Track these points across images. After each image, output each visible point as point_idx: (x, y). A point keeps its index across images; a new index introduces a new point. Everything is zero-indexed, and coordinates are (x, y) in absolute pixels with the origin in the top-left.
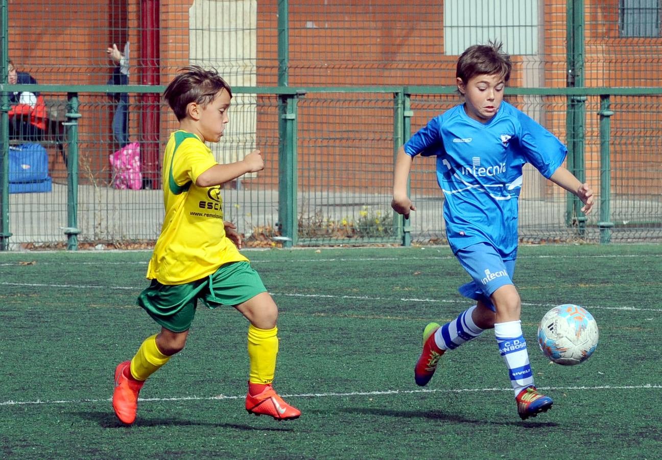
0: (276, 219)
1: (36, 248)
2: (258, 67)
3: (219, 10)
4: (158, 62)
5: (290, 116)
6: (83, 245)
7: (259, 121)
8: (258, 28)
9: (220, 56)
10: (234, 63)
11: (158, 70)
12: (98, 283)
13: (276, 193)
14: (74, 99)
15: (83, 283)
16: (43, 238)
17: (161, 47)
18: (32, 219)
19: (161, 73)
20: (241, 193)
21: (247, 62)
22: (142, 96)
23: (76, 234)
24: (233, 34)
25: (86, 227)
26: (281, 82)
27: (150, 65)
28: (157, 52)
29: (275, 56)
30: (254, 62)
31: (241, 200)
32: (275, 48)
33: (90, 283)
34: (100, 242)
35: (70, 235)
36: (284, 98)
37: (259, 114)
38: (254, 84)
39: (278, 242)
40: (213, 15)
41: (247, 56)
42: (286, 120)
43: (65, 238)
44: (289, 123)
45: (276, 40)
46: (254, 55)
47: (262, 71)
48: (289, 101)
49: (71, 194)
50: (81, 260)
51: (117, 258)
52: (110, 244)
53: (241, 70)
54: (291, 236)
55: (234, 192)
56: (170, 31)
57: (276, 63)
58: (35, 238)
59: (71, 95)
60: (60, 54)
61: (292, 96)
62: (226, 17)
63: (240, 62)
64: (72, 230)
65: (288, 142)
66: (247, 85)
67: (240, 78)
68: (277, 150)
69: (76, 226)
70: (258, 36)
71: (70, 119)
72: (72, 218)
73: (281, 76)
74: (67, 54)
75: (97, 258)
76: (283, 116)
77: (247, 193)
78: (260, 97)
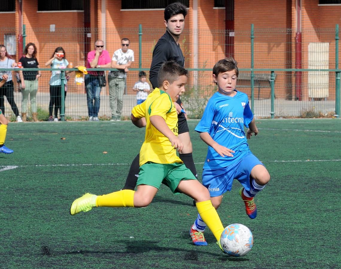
0: (334, 109)
1: (262, 118)
2: (329, 63)
3: (317, 46)
4: (301, 62)
5: (338, 78)
6: (276, 118)
7: (329, 80)
8: (329, 52)
9: (317, 60)
10: (322, 62)
11: (301, 64)
12: (278, 128)
13: (334, 102)
14: (273, 73)
15: (274, 128)
16: (264, 115)
17: (302, 57)
18: (265, 109)
19: (302, 65)
20: (326, 102)
21: (326, 62)
22: (296, 72)
23: (273, 114)
24: (322, 53)
25: (277, 112)
26: (336, 68)
27: (298, 63)
28: (301, 59)
29: (335, 60)
30: (328, 62)
31: (324, 104)
32: (335, 57)
33: (276, 128)
34: (281, 116)
35: (272, 114)
36: (337, 73)
37: (329, 78)
38: (328, 68)
39: (335, 117)
40: (315, 48)
41: (326, 60)
42: (337, 79)
43: (270, 115)
44: (338, 80)
45: (335, 55)
46: (328, 60)
47: (330, 65)
48: (338, 74)
49: (272, 102)
50: (274, 122)
51: (285, 121)
52: (284, 117)
53: (324, 64)
54: (339, 115)
55: (324, 102)
56: (305, 53)
57: (335, 62)
58: (266, 115)
59: (272, 72)
60: (271, 60)
61: (339, 72)
62: (319, 48)
63: (324, 62)
64: (273, 113)
65: (338, 87)
66: (326, 69)
67: (324, 67)
68: (335, 89)
69: (273, 111)
70: (329, 54)
71: (272, 79)
72: (272, 109)
73: (336, 66)
74: (273, 59)
75: (279, 121)
76: (336, 78)
77: (328, 102)
78: (330, 73)
